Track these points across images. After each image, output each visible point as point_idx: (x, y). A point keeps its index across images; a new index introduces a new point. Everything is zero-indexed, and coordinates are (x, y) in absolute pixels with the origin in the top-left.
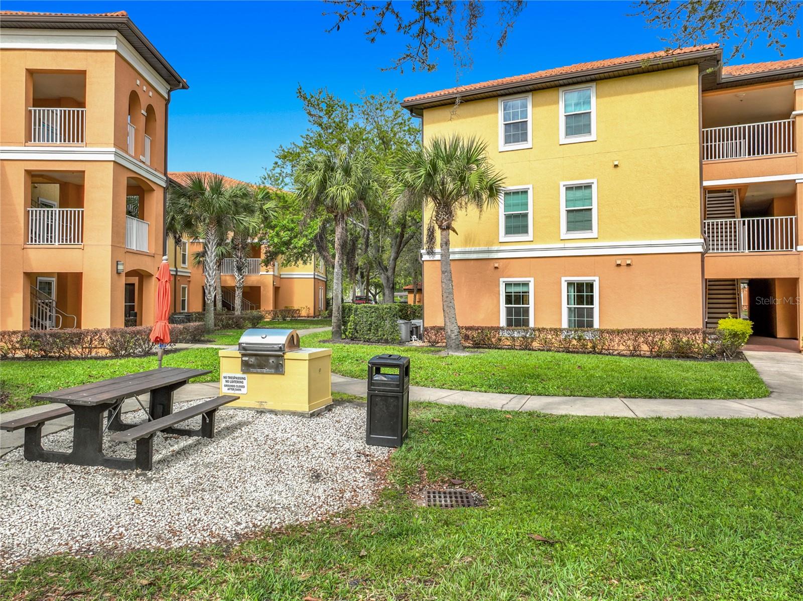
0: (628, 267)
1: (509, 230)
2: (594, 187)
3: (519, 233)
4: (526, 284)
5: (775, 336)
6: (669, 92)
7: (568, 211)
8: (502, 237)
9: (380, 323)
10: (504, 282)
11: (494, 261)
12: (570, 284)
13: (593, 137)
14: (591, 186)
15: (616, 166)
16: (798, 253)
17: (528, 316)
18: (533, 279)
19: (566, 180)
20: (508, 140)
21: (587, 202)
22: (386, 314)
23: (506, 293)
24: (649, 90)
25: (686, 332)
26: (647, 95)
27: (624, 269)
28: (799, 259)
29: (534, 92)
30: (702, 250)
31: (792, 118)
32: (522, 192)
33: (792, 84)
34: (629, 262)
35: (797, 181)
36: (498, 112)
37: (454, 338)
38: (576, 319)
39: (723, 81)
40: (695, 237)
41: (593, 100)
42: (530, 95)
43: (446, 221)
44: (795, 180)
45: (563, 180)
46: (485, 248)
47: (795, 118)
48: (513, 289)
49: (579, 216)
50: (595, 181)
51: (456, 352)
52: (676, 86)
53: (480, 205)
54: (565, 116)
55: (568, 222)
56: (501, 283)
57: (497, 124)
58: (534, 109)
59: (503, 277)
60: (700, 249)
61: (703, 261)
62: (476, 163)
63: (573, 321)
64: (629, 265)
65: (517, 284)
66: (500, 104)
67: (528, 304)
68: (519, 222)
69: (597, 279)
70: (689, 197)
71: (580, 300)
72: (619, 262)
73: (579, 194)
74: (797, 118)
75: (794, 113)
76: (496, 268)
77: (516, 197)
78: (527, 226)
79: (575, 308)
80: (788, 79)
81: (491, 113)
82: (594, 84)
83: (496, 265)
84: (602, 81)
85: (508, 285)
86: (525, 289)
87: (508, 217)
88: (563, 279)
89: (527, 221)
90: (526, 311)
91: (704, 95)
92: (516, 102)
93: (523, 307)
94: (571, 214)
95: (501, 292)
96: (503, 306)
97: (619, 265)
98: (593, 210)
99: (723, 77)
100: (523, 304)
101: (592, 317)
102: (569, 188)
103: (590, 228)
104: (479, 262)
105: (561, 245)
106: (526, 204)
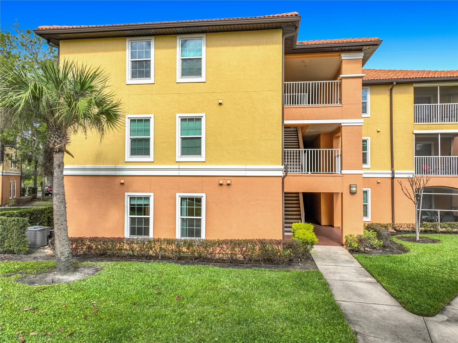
0: (228, 186)
1: (134, 152)
2: (203, 120)
3: (142, 154)
4: (147, 198)
5: (320, 225)
6: (261, 47)
7: (183, 139)
8: (128, 158)
9: (7, 235)
10: (128, 196)
11: (121, 178)
12: (182, 199)
13: (203, 79)
14: (201, 119)
15: (220, 104)
16: (342, 175)
17: (149, 225)
18: (153, 194)
19: (181, 113)
20: (134, 75)
21: (198, 131)
22: (12, 227)
23: (131, 205)
24: (247, 45)
25: (271, 242)
26: (245, 48)
27: (225, 187)
28: (343, 179)
29: (156, 36)
30: (282, 175)
31: (339, 80)
32: (145, 120)
33: (340, 56)
34: (229, 182)
35: (342, 125)
36: (125, 50)
37: (65, 260)
38: (188, 227)
39: (297, 47)
40: (278, 164)
41: (204, 48)
42: (153, 38)
43: (58, 144)
44: (341, 124)
45: (179, 113)
46: (113, 166)
47: (341, 80)
48: (136, 202)
49: (191, 143)
50: (203, 115)
51: (65, 274)
52: (267, 44)
53: (101, 130)
54: (182, 59)
55: (183, 148)
56: (126, 197)
57: (125, 60)
58: (156, 51)
59: (128, 192)
60: (281, 174)
61: (283, 183)
62: (89, 89)
63: (185, 230)
64: (228, 185)
65: (140, 198)
66: (128, 44)
67: (149, 215)
68: (141, 146)
69: (204, 195)
70: (274, 133)
71: (190, 212)
72: (221, 182)
73: (192, 124)
74: (343, 80)
75: (341, 76)
76: (122, 184)
77: (140, 124)
78: (148, 149)
79: (187, 219)
80: (338, 51)
81: (120, 50)
82: (204, 35)
83: (122, 181)
84: (211, 33)
85: (132, 198)
86: (146, 203)
87: (133, 141)
88: (178, 194)
89: (149, 145)
90: (147, 220)
91: (286, 57)
92: (141, 43)
93: (144, 218)
94: (185, 141)
95: (126, 204)
96: (127, 217)
97: (221, 185)
98: (202, 138)
99: (297, 44)
100: (145, 215)
101: (200, 226)
102: (183, 120)
103: (200, 153)
104: (108, 178)
105: (176, 167)
106: (148, 131)
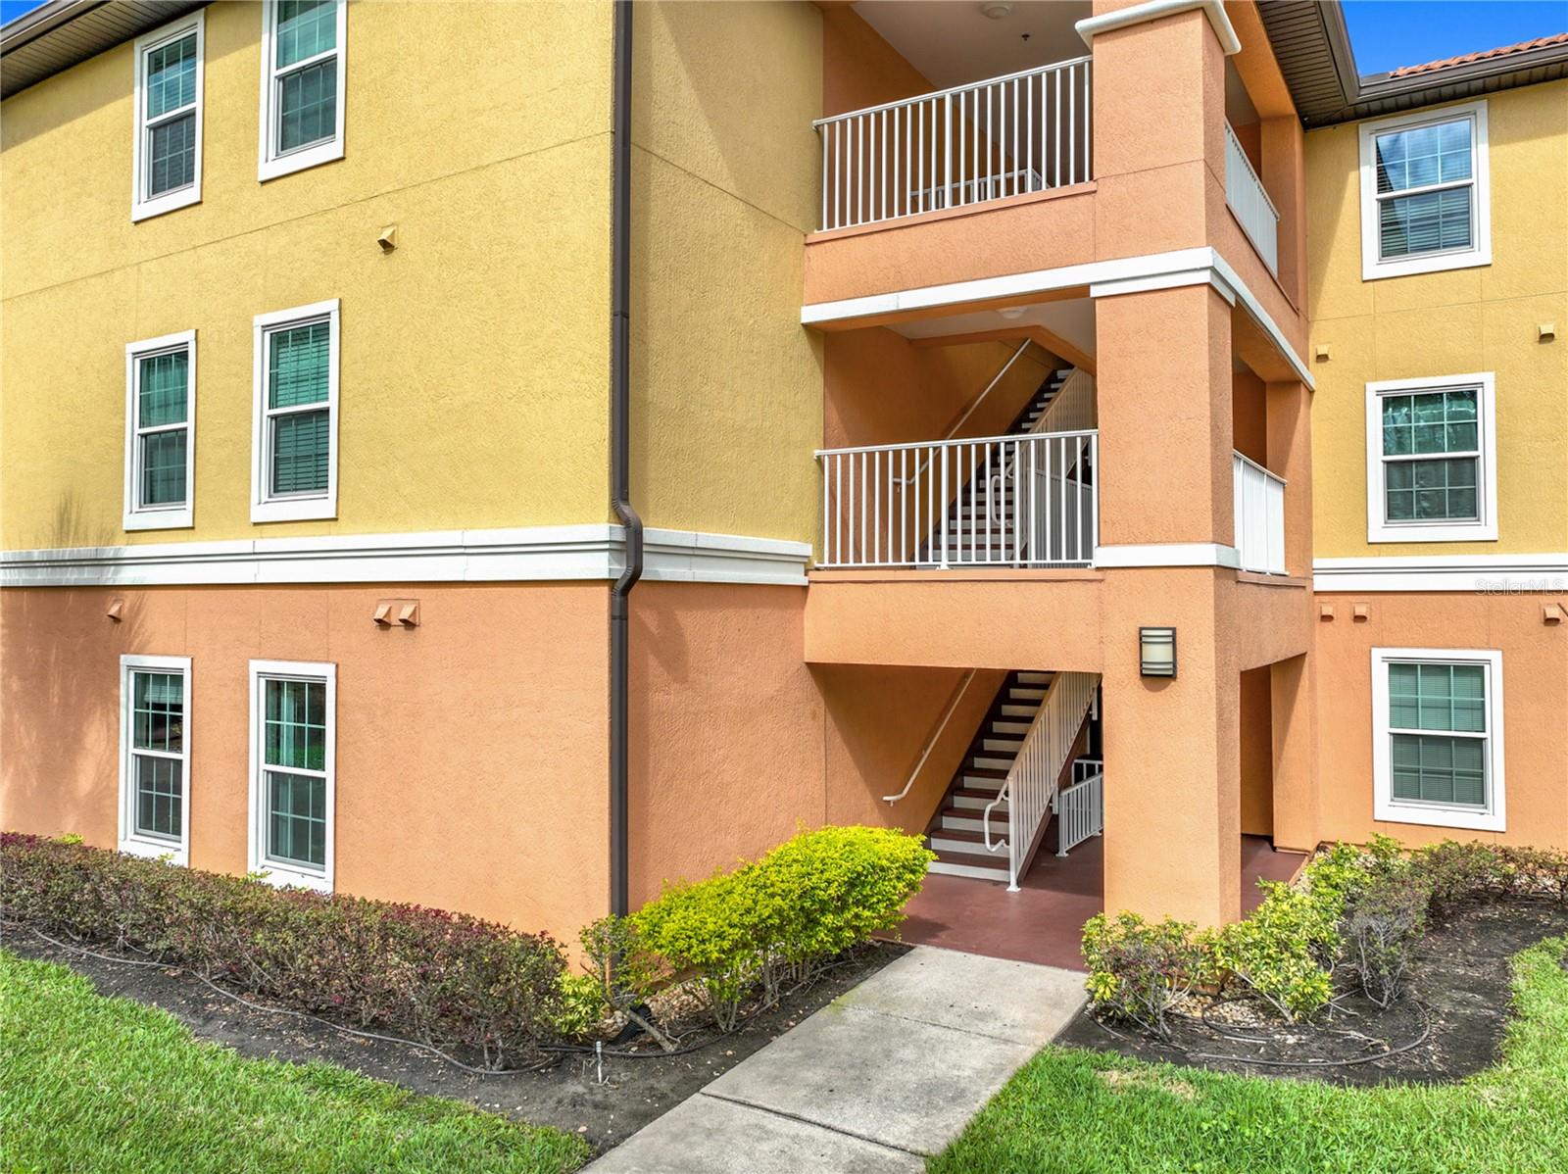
0: (409, 633)
3: (171, 499)
4: (176, 680)
7: (279, 423)
8: (133, 512)
10: (130, 668)
11: (111, 595)
12: (273, 687)
13: (337, 147)
14: (328, 326)
15: (387, 246)
16: (1099, 575)
17: (181, 793)
18: (189, 660)
19: (270, 310)
23: (137, 705)
27: (398, 638)
28: (1101, 598)
34: (406, 612)
35: (1095, 292)
36: (132, 88)
42: (201, 19)
44: (1087, 288)
45: (264, 310)
46: (90, 550)
48: (150, 695)
49: (303, 439)
50: (334, 305)
54: (280, 79)
55: (280, 460)
56: (124, 673)
57: (132, 128)
58: (210, 64)
59: (128, 652)
64: (408, 624)
65: (160, 678)
67: (181, 751)
69: (331, 672)
76: (114, 619)
78: (184, 477)
83: (115, 610)
85: (139, 679)
86: (174, 698)
87: (151, 444)
88: (255, 667)
89: (185, 461)
90: (177, 772)
93: (171, 760)
94: (286, 431)
95: (123, 705)
96: (128, 753)
97: (383, 624)
98: (329, 414)
100: (171, 747)
101: (323, 812)
105: (244, 546)
106: (185, 400)
